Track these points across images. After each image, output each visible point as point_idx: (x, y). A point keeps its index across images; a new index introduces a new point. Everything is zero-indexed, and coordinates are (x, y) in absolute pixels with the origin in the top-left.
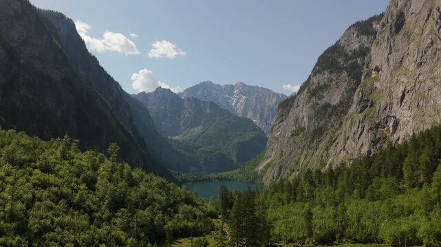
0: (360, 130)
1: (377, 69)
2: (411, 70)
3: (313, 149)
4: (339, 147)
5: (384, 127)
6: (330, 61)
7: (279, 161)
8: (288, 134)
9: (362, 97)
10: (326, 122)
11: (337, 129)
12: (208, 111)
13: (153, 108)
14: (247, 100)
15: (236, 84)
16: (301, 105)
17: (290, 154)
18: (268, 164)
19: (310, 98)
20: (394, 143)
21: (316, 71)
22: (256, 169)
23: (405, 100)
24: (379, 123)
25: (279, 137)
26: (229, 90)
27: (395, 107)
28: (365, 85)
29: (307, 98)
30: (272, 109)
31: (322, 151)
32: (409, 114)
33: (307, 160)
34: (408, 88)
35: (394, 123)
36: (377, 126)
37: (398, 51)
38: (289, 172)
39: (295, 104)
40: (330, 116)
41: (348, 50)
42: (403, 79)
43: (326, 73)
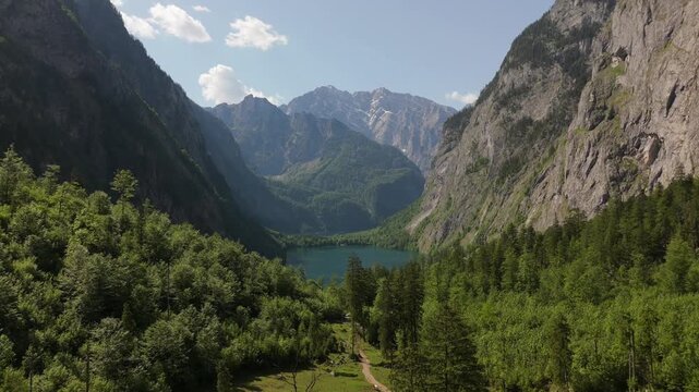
0: (590, 159)
1: (622, 54)
2: (687, 50)
3: (504, 193)
4: (550, 190)
5: (634, 154)
6: (532, 47)
7: (444, 215)
8: (461, 171)
9: (595, 101)
10: (525, 149)
11: (545, 160)
12: (330, 135)
13: (239, 131)
14: (392, 116)
15: (375, 91)
16: (482, 123)
17: (464, 202)
18: (427, 219)
19: (498, 109)
20: (650, 180)
21: (507, 66)
22: (407, 228)
23: (675, 105)
24: (625, 147)
25: (445, 176)
26: (363, 100)
27: (656, 117)
28: (600, 81)
29: (493, 110)
30: (432, 132)
31: (519, 195)
32: (684, 128)
33: (493, 212)
34: (683, 83)
35: (652, 146)
36: (622, 152)
37: (663, 18)
38: (462, 232)
39: (472, 121)
40: (532, 139)
41: (563, 28)
42: (673, 67)
43: (526, 67)
